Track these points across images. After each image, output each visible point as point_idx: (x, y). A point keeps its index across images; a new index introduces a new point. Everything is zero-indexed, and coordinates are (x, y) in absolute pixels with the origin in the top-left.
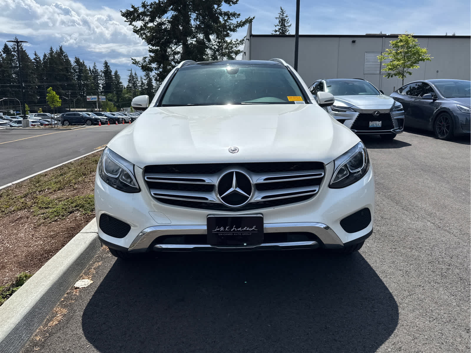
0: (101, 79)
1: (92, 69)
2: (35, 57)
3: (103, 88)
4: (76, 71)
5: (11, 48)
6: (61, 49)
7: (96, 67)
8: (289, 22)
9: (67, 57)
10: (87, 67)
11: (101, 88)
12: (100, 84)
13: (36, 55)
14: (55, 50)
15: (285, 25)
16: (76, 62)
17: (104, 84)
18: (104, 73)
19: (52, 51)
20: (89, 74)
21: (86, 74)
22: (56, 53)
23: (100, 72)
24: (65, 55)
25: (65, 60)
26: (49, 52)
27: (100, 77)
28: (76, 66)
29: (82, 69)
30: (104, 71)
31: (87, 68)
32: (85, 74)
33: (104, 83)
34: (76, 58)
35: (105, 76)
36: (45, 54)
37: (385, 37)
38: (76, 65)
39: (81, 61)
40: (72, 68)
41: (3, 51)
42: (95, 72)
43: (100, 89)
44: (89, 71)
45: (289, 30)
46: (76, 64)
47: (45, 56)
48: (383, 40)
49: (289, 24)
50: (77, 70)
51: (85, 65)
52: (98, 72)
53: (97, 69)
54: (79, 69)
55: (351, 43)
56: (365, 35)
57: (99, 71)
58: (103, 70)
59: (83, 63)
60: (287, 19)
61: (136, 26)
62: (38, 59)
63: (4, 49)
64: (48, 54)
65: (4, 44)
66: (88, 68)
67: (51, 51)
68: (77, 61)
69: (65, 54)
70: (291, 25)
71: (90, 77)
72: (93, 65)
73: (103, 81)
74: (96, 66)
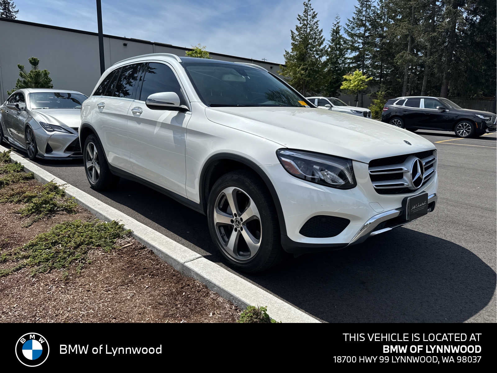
8: (15, 7)
15: (10, 10)
37: (155, 45)
45: (16, 16)
48: (153, 46)
49: (15, 10)
55: (123, 45)
56: (130, 38)
60: (11, 3)
70: (18, 11)
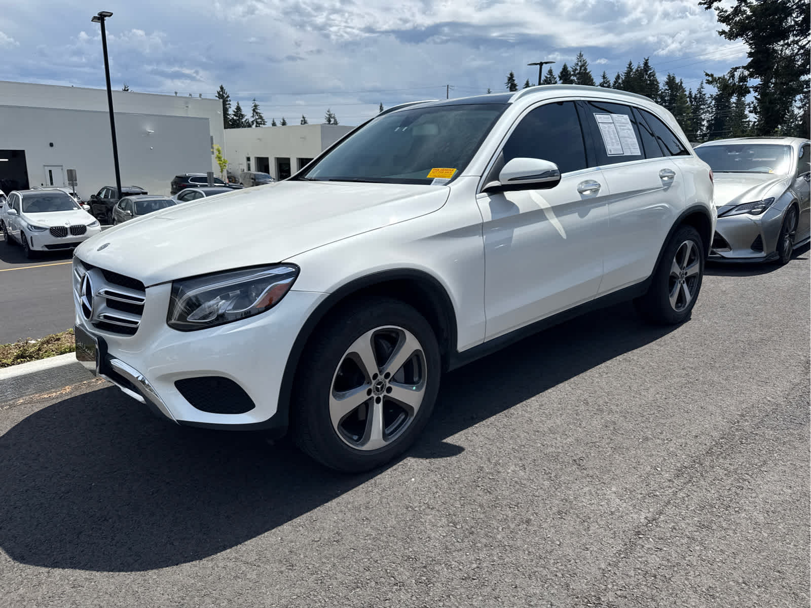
0: (708, 110)
1: (694, 92)
2: (602, 80)
3: (708, 128)
4: (665, 100)
5: (572, 70)
6: (646, 64)
7: (702, 90)
9: (653, 76)
10: (685, 91)
11: (704, 129)
12: (704, 120)
13: (604, 77)
14: (635, 67)
16: (667, 83)
17: (712, 120)
18: (715, 99)
19: (631, 69)
20: (687, 103)
21: (681, 103)
22: (637, 70)
23: (709, 98)
24: (651, 73)
25: (648, 82)
26: (625, 70)
27: (707, 108)
28: (667, 91)
29: (676, 96)
30: (717, 95)
31: (685, 93)
32: (679, 104)
33: (713, 118)
34: (669, 76)
35: (717, 106)
36: (619, 75)
38: (666, 89)
39: (678, 80)
40: (659, 95)
41: (559, 77)
42: (700, 99)
43: (702, 130)
44: (688, 97)
46: (667, 87)
47: (618, 77)
50: (666, 98)
51: (682, 87)
52: (704, 99)
53: (703, 93)
54: (671, 95)
57: (708, 95)
58: (714, 94)
59: (679, 84)
61: (724, 10)
62: (606, 83)
63: (562, 73)
64: (623, 74)
65: (564, 64)
66: (687, 93)
67: (629, 69)
68: (671, 82)
69: (652, 71)
71: (688, 108)
72: (699, 86)
73: (711, 115)
74: (703, 88)
